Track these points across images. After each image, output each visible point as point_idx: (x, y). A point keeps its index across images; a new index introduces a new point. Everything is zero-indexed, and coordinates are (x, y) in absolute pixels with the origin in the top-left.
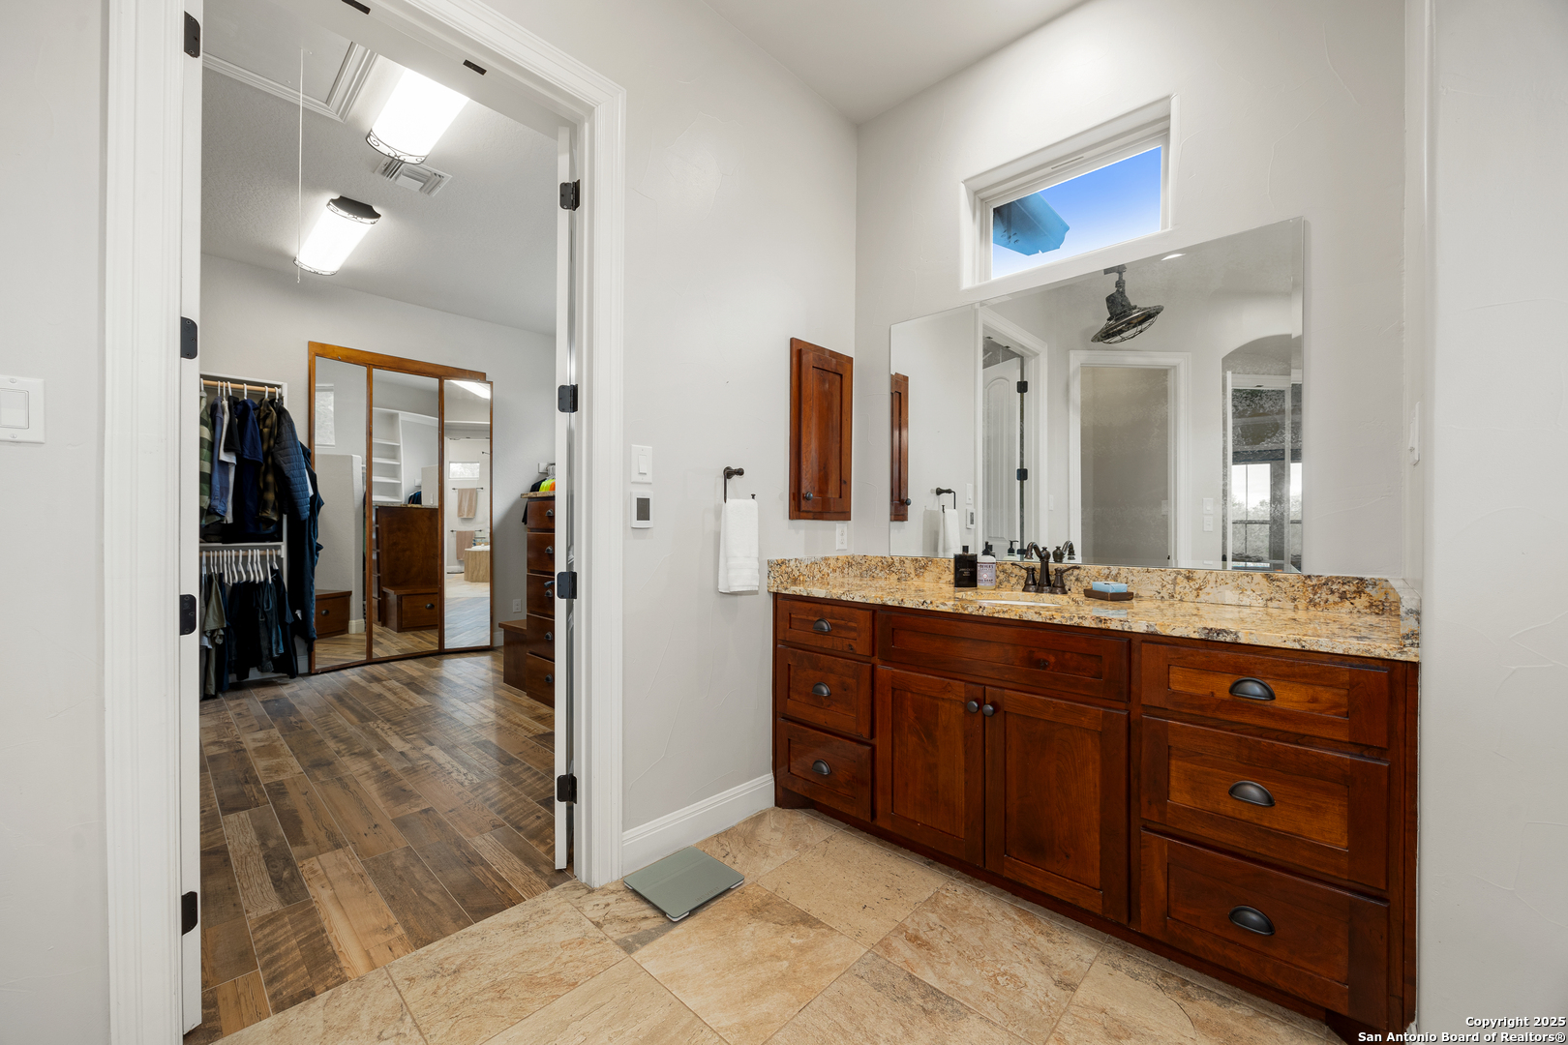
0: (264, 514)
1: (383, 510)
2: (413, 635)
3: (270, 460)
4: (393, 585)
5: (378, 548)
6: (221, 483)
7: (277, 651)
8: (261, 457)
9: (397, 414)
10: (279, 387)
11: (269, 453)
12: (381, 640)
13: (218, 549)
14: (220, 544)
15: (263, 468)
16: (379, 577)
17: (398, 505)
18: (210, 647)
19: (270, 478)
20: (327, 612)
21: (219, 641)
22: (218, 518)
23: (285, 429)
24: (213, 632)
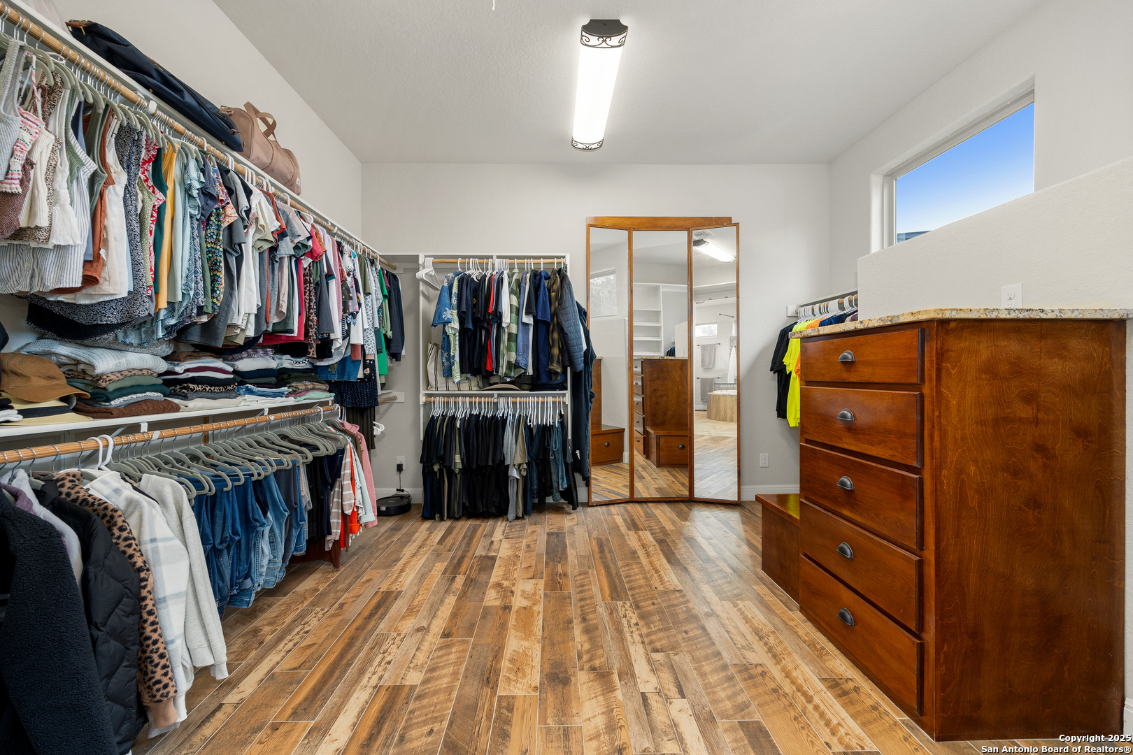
0: (552, 367)
1: (647, 363)
2: (668, 471)
3: (555, 320)
4: (655, 425)
5: (643, 394)
6: (523, 342)
7: (562, 485)
8: (549, 317)
9: (659, 286)
10: (564, 257)
11: (554, 314)
12: (644, 474)
13: (526, 396)
14: (528, 392)
15: (551, 327)
16: (643, 418)
17: (658, 358)
18: (518, 477)
19: (556, 335)
20: (609, 444)
21: (524, 473)
22: (523, 371)
23: (566, 291)
24: (519, 465)
